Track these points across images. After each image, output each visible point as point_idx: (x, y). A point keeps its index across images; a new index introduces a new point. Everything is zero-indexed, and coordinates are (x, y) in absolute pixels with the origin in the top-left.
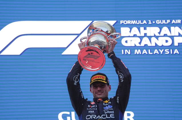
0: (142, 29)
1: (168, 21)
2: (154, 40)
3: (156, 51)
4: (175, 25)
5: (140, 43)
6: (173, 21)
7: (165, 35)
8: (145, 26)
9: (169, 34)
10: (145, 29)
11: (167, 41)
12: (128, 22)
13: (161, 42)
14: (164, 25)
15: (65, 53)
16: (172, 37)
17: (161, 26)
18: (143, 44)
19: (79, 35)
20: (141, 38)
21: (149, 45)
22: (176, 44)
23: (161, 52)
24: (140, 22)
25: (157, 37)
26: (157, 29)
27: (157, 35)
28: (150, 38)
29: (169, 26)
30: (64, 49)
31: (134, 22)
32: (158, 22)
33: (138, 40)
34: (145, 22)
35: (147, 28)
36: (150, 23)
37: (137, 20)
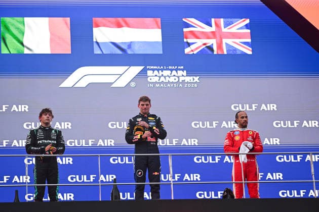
0: (160, 71)
1: (176, 67)
2: (167, 78)
3: (169, 85)
4: (180, 70)
5: (159, 80)
6: (179, 67)
7: (174, 76)
8: (162, 70)
9: (176, 75)
10: (162, 71)
11: (175, 79)
12: (152, 67)
13: (172, 79)
14: (173, 69)
15: (113, 86)
16: (178, 77)
17: (172, 70)
18: (161, 81)
19: (121, 75)
20: (160, 77)
21: (165, 81)
22: (181, 81)
23: (172, 85)
24: (159, 67)
25: (169, 77)
26: (169, 72)
27: (170, 75)
28: (165, 77)
29: (176, 70)
30: (112, 83)
31: (155, 67)
32: (170, 67)
33: (158, 78)
34: (162, 67)
35: (164, 71)
36: (165, 68)
37: (157, 66)
